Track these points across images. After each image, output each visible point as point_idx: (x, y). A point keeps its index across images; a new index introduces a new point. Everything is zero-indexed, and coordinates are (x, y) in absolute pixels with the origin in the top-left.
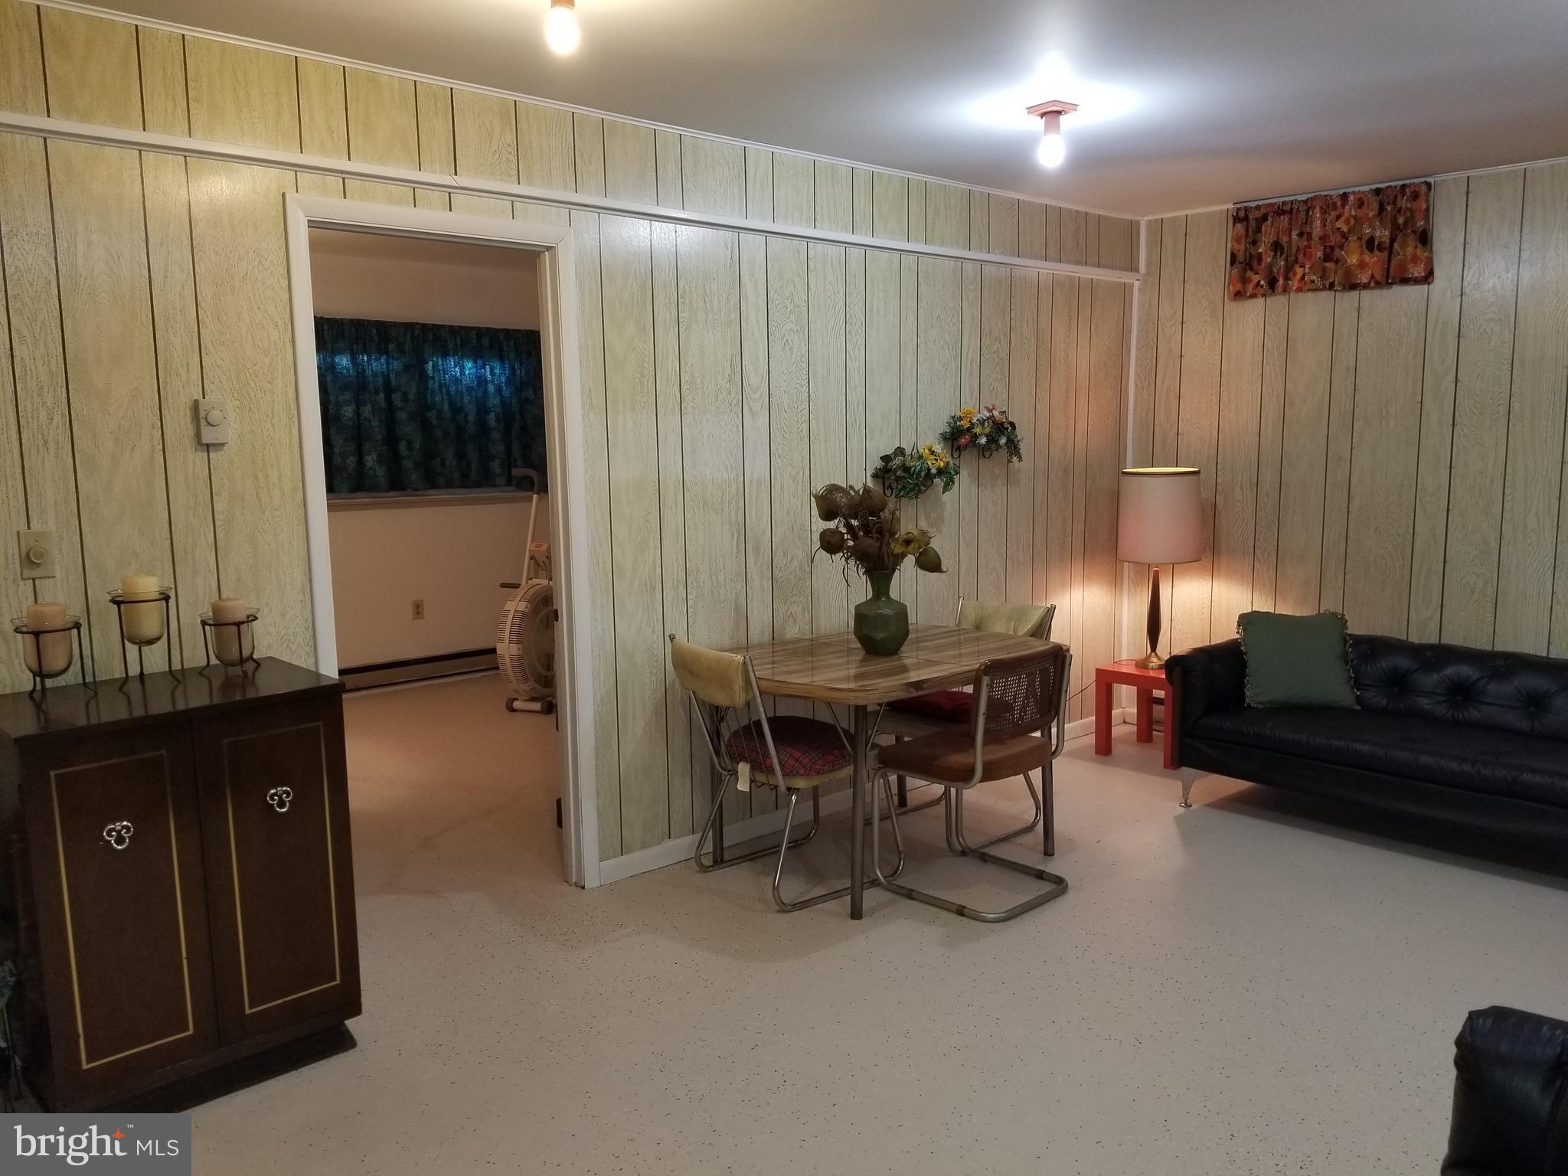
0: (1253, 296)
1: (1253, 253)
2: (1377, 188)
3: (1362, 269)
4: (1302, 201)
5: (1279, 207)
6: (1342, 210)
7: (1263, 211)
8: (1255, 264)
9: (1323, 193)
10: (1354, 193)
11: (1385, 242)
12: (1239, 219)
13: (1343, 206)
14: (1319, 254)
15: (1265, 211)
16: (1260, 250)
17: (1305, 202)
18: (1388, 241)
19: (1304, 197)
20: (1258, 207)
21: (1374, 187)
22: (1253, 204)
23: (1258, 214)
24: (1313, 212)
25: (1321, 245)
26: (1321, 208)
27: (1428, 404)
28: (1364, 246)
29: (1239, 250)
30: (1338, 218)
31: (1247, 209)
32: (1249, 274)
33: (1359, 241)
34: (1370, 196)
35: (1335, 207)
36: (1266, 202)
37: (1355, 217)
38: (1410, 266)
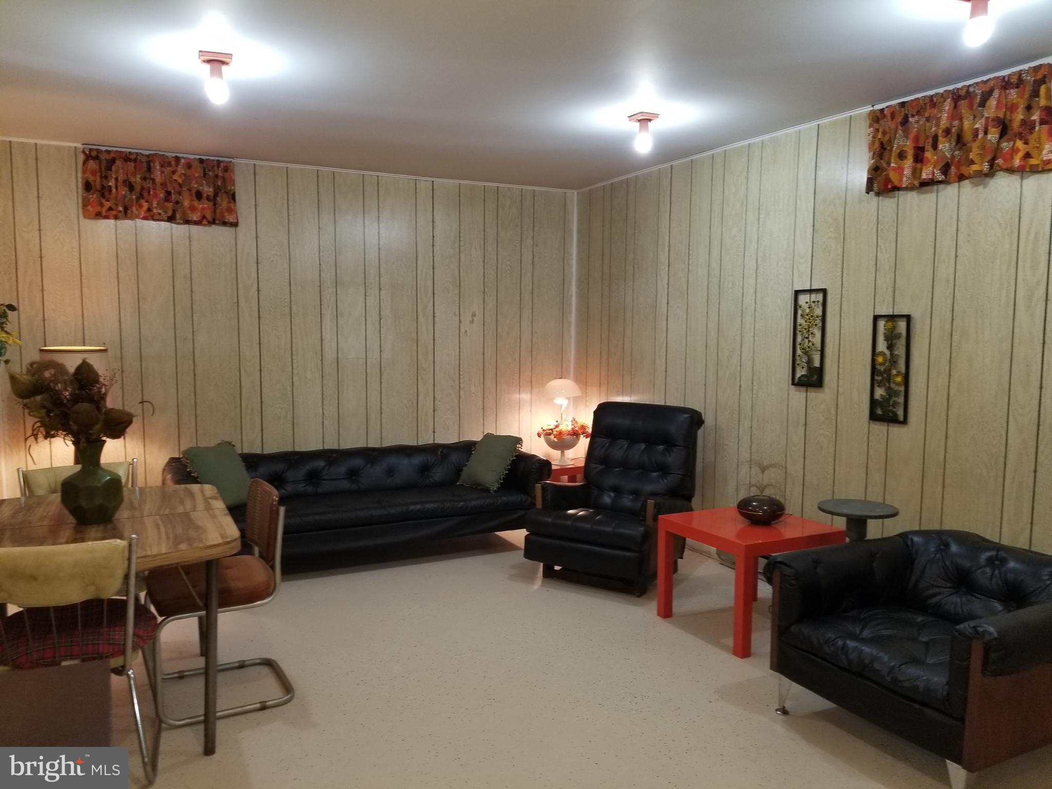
0: (107, 217)
1: (105, 185)
2: (200, 158)
3: (192, 211)
4: (146, 155)
5: (126, 155)
6: (175, 168)
7: (112, 155)
8: (106, 193)
9: (160, 153)
10: (183, 158)
11: (210, 196)
12: (91, 156)
13: (177, 165)
14: (162, 195)
15: (114, 156)
16: (110, 184)
17: (148, 156)
18: (212, 195)
19: (147, 153)
20: (108, 152)
21: (198, 157)
22: (103, 149)
23: (109, 157)
24: (154, 165)
25: (162, 189)
26: (160, 162)
27: (242, 303)
28: (194, 195)
29: (95, 181)
30: (174, 172)
31: (98, 151)
32: (103, 201)
33: (188, 191)
34: (196, 162)
35: (170, 165)
36: (115, 149)
37: (185, 175)
38: (226, 214)
